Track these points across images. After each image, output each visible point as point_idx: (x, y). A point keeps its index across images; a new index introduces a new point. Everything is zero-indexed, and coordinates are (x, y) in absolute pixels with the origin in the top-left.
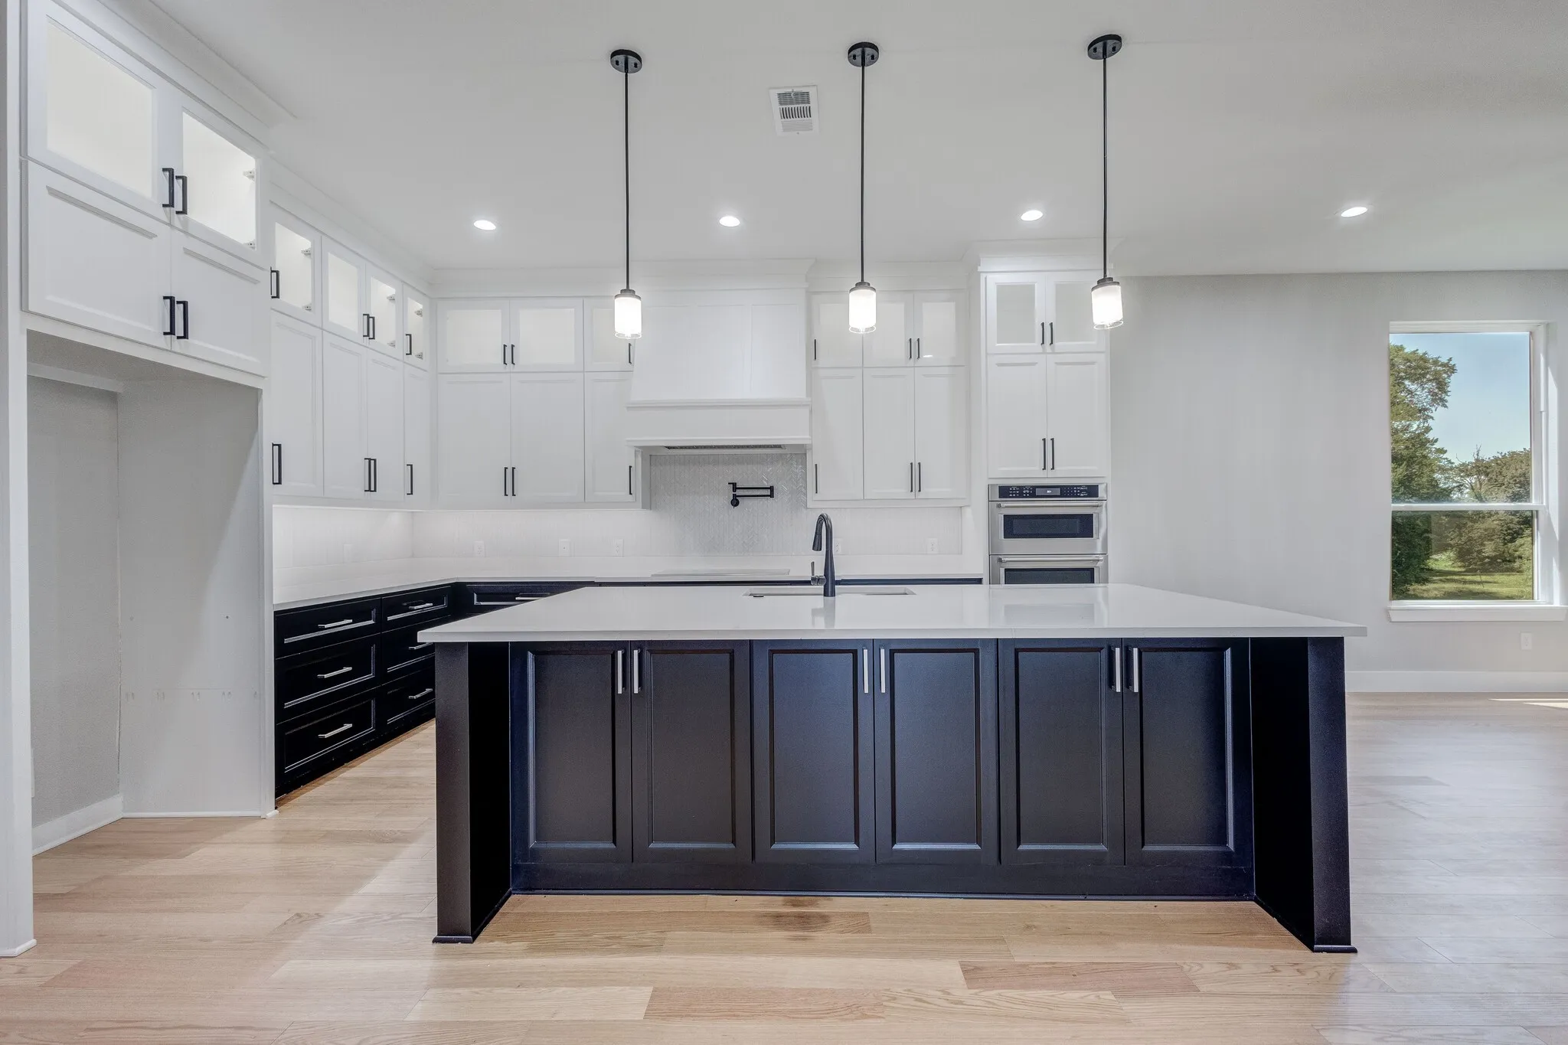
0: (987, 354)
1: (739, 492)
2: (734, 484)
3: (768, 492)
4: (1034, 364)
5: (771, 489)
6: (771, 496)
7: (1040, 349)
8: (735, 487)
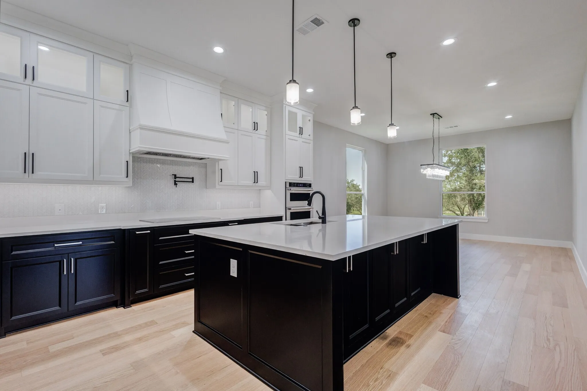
0: (285, 134)
1: (177, 179)
2: (175, 175)
3: (191, 180)
4: (297, 140)
5: (193, 178)
6: (193, 182)
7: (298, 135)
8: (175, 176)
